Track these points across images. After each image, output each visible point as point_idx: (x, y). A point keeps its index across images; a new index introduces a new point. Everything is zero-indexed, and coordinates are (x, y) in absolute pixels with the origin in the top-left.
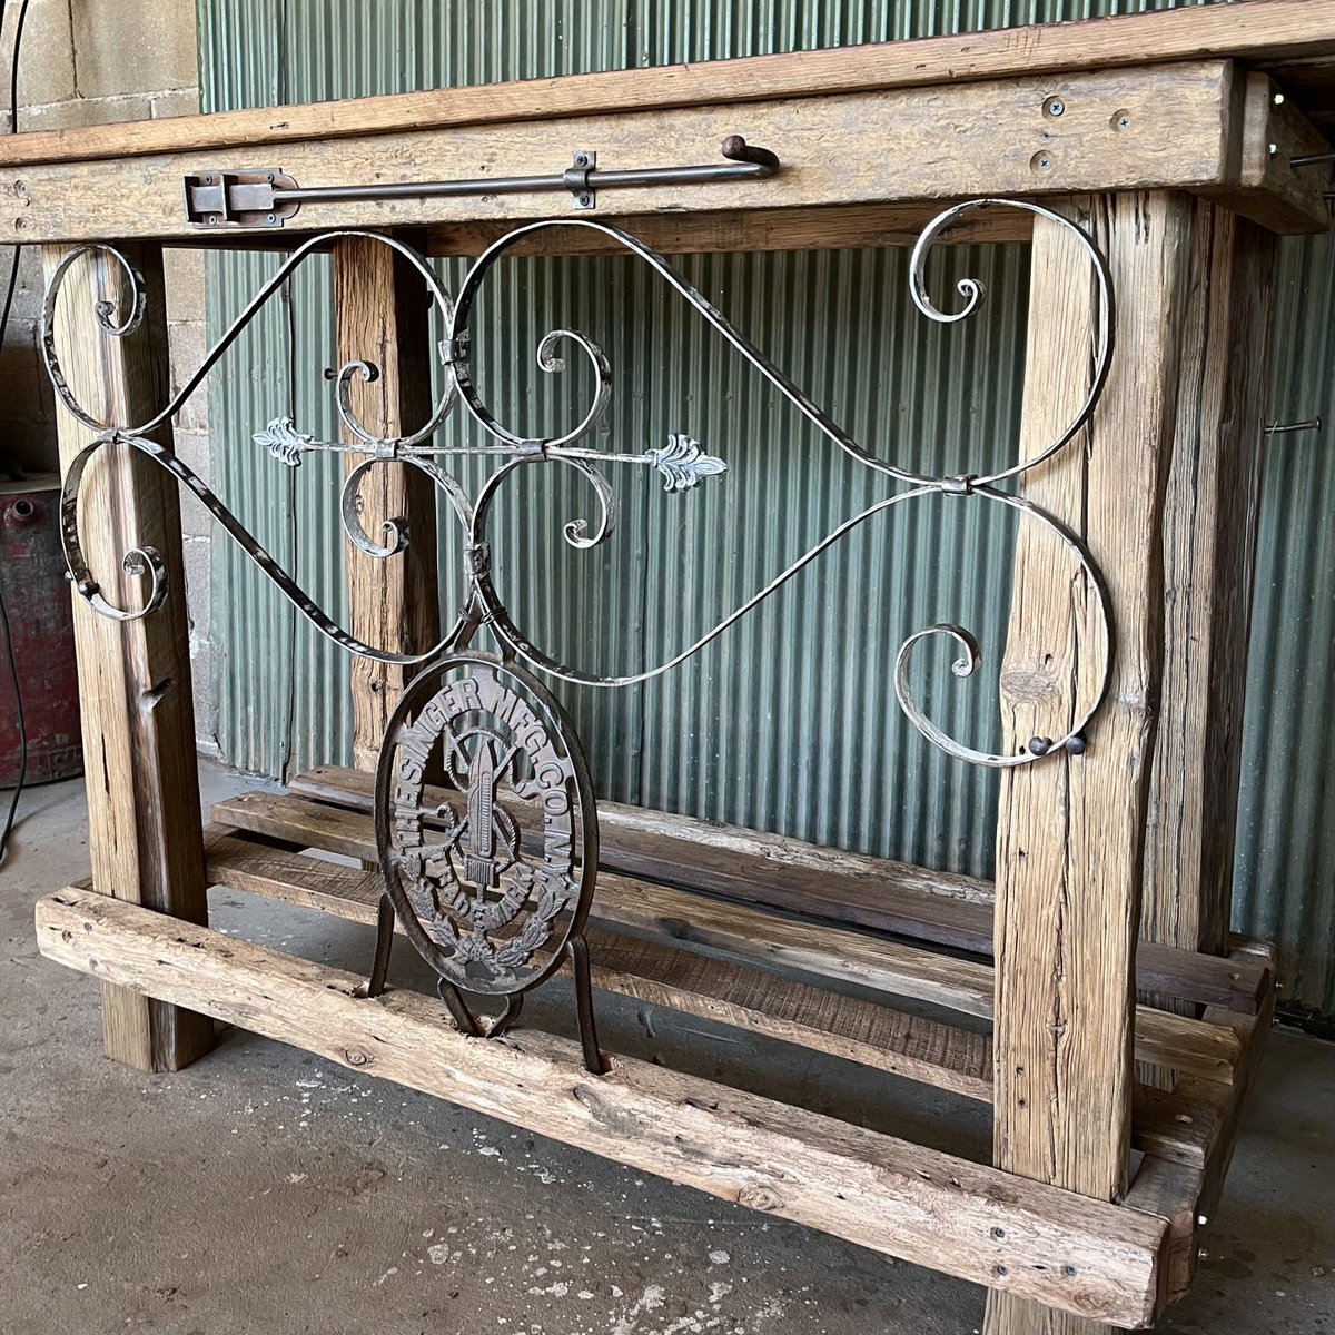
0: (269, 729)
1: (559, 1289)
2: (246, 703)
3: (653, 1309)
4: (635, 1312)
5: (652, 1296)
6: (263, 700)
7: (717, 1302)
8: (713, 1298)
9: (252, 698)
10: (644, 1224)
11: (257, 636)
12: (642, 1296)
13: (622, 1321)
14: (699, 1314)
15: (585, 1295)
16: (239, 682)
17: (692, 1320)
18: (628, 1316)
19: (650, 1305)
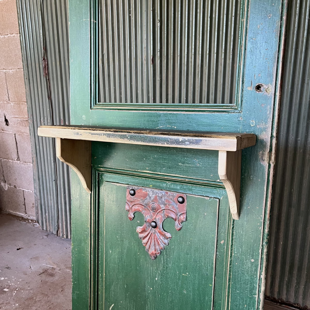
0: (52, 220)
2: (45, 213)
6: (50, 212)
9: (47, 212)
11: (47, 195)
16: (43, 207)
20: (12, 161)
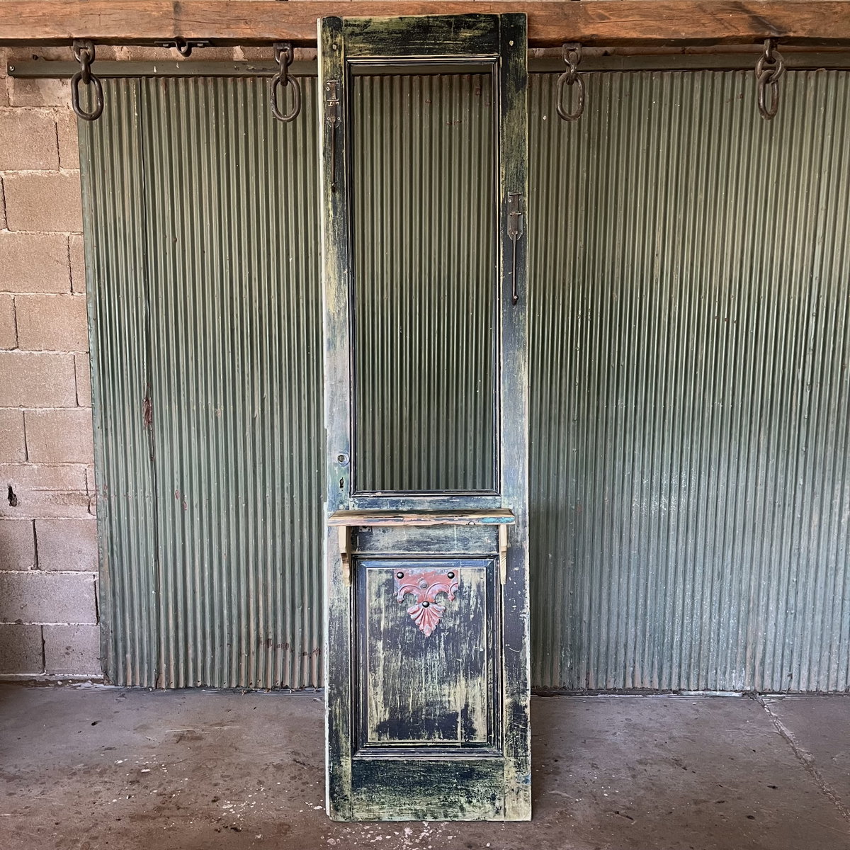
20: (17, 572)
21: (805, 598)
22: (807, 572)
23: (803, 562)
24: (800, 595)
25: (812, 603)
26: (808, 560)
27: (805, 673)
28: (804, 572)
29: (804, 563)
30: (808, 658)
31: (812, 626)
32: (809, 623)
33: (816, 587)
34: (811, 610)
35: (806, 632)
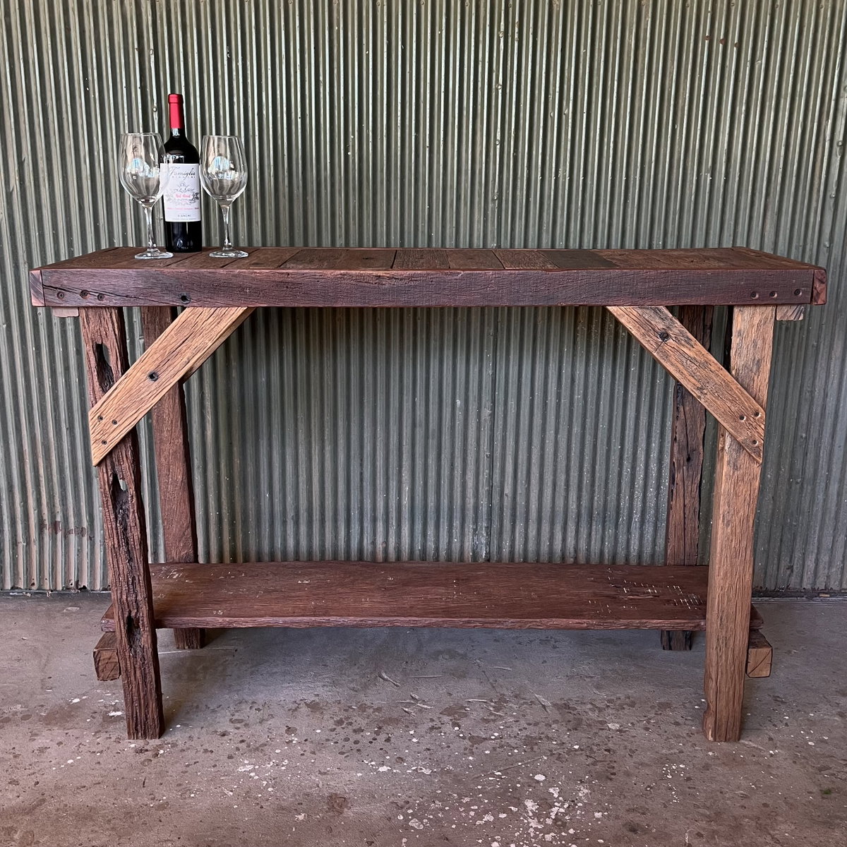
1: (489, 818)
3: (536, 810)
4: (531, 814)
5: (530, 804)
7: (559, 796)
8: (556, 796)
10: (493, 775)
12: (525, 807)
13: (530, 820)
14: (556, 804)
15: (503, 816)
17: (557, 808)
18: (530, 817)
19: (534, 809)
21: (816, 461)
22: (822, 425)
23: (817, 410)
24: (811, 456)
25: (825, 467)
26: (824, 407)
27: (810, 564)
28: (818, 424)
29: (819, 411)
30: (816, 545)
31: (824, 500)
32: (820, 497)
33: (832, 445)
34: (824, 478)
35: (815, 509)
